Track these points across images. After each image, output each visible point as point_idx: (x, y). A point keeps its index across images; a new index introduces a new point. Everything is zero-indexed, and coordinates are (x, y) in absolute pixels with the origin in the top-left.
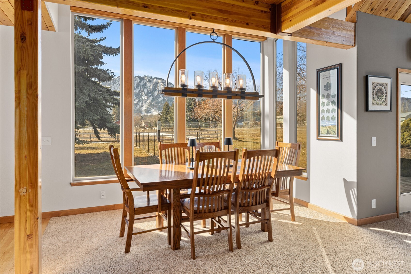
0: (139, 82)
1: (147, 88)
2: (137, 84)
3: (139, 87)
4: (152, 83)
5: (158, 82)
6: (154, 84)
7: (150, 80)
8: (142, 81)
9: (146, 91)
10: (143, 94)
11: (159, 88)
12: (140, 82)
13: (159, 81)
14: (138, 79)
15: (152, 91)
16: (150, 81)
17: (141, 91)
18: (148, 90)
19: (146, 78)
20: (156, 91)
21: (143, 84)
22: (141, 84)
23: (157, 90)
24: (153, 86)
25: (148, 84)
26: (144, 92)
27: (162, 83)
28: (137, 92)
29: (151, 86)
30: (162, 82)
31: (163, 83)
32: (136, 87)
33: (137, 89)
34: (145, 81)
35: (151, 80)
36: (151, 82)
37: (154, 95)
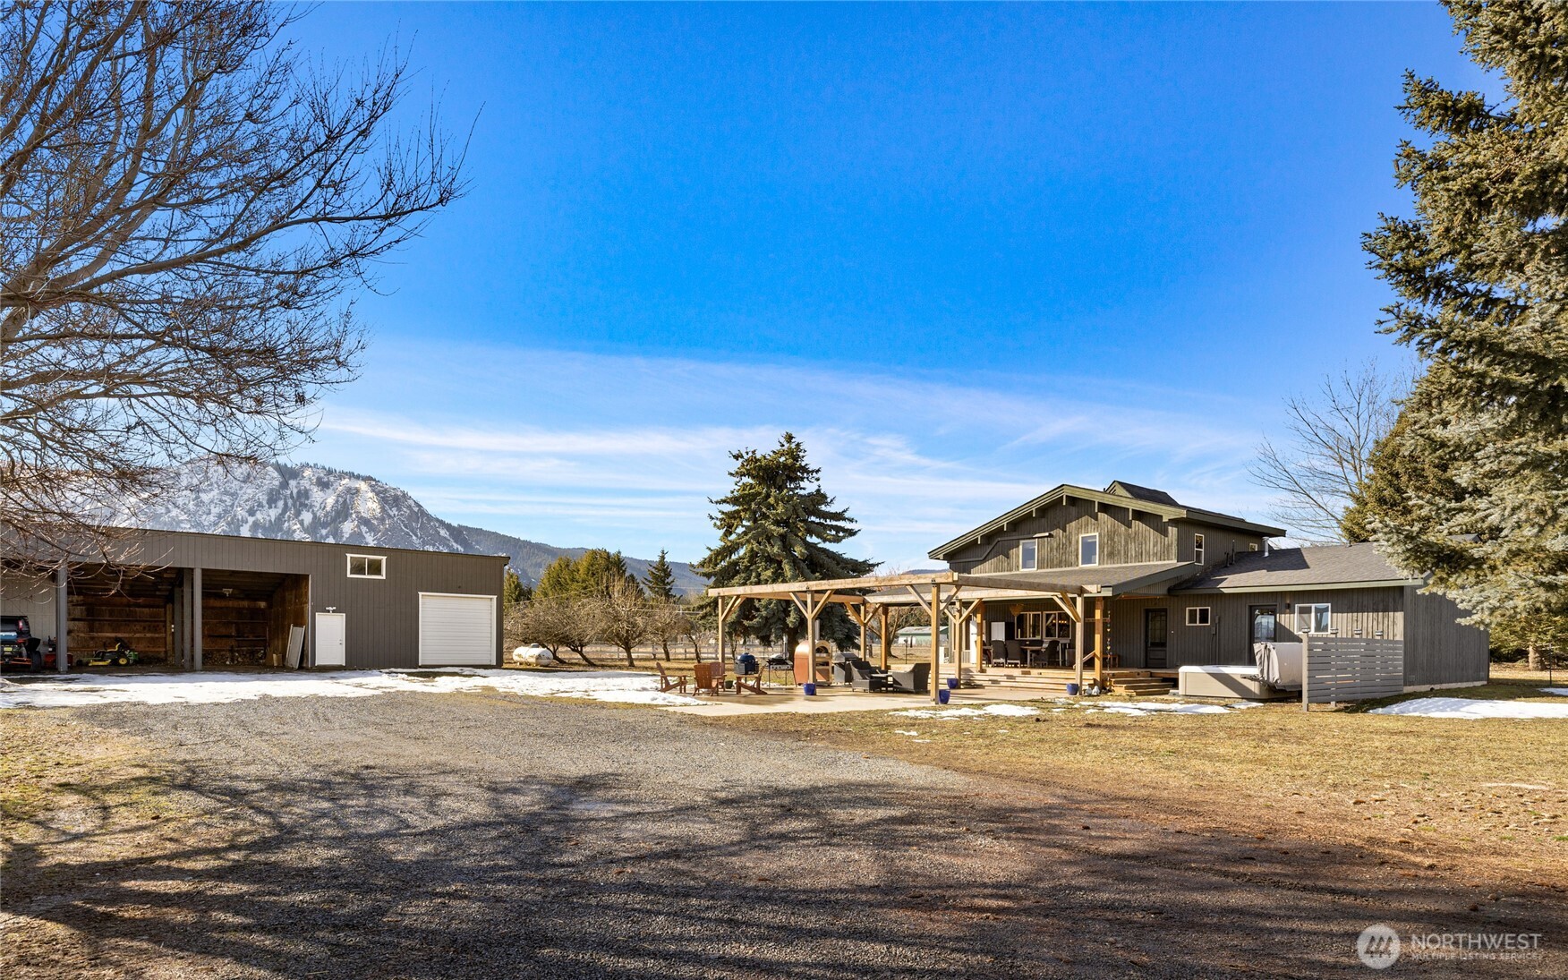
0: (277, 483)
1: (311, 506)
2: (272, 490)
3: (281, 504)
4: (330, 491)
5: (357, 491)
6: (339, 496)
7: (326, 480)
8: (293, 483)
9: (307, 517)
10: (295, 527)
11: (361, 509)
12: (285, 485)
13: (363, 486)
14: (276, 474)
15: (334, 520)
16: (323, 485)
17: (289, 517)
18: (313, 513)
19: (307, 473)
20: (350, 519)
21: (295, 491)
22: (289, 492)
23: (354, 516)
24: (337, 501)
25: (317, 495)
26: (302, 523)
27: (371, 495)
28: (270, 521)
29: (331, 501)
30: (373, 491)
31: (377, 494)
32: (265, 503)
33: (270, 507)
34: (302, 482)
35: (329, 481)
36: (328, 488)
37: (342, 532)
